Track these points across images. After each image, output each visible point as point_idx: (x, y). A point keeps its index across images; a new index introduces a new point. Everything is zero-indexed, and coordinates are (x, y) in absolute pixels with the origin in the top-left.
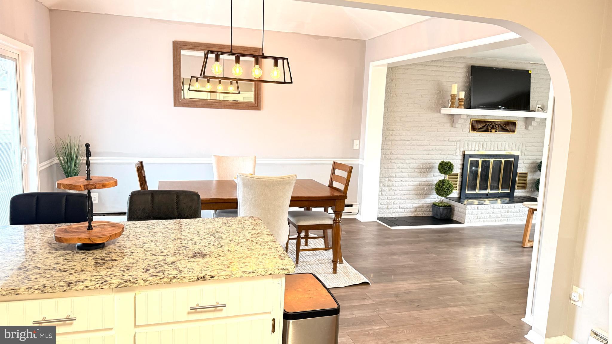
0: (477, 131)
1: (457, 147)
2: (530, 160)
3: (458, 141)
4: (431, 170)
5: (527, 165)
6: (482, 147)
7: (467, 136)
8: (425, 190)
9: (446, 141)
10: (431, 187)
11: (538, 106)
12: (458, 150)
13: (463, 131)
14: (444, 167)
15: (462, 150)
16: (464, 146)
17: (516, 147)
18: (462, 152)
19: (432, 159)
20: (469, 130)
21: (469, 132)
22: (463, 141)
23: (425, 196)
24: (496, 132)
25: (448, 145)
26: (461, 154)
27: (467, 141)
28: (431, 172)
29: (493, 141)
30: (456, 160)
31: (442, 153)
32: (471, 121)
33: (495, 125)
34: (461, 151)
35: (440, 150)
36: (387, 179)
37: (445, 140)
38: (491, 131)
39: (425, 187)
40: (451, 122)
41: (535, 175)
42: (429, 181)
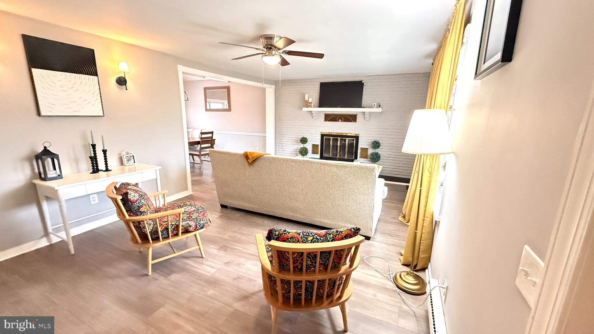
0: (329, 121)
3: (317, 126)
5: (368, 143)
7: (323, 124)
11: (374, 104)
13: (320, 121)
16: (321, 129)
21: (324, 121)
25: (312, 128)
29: (340, 127)
30: (317, 137)
32: (324, 115)
33: (341, 117)
34: (319, 132)
35: (307, 131)
36: (281, 145)
37: (310, 125)
40: (310, 116)
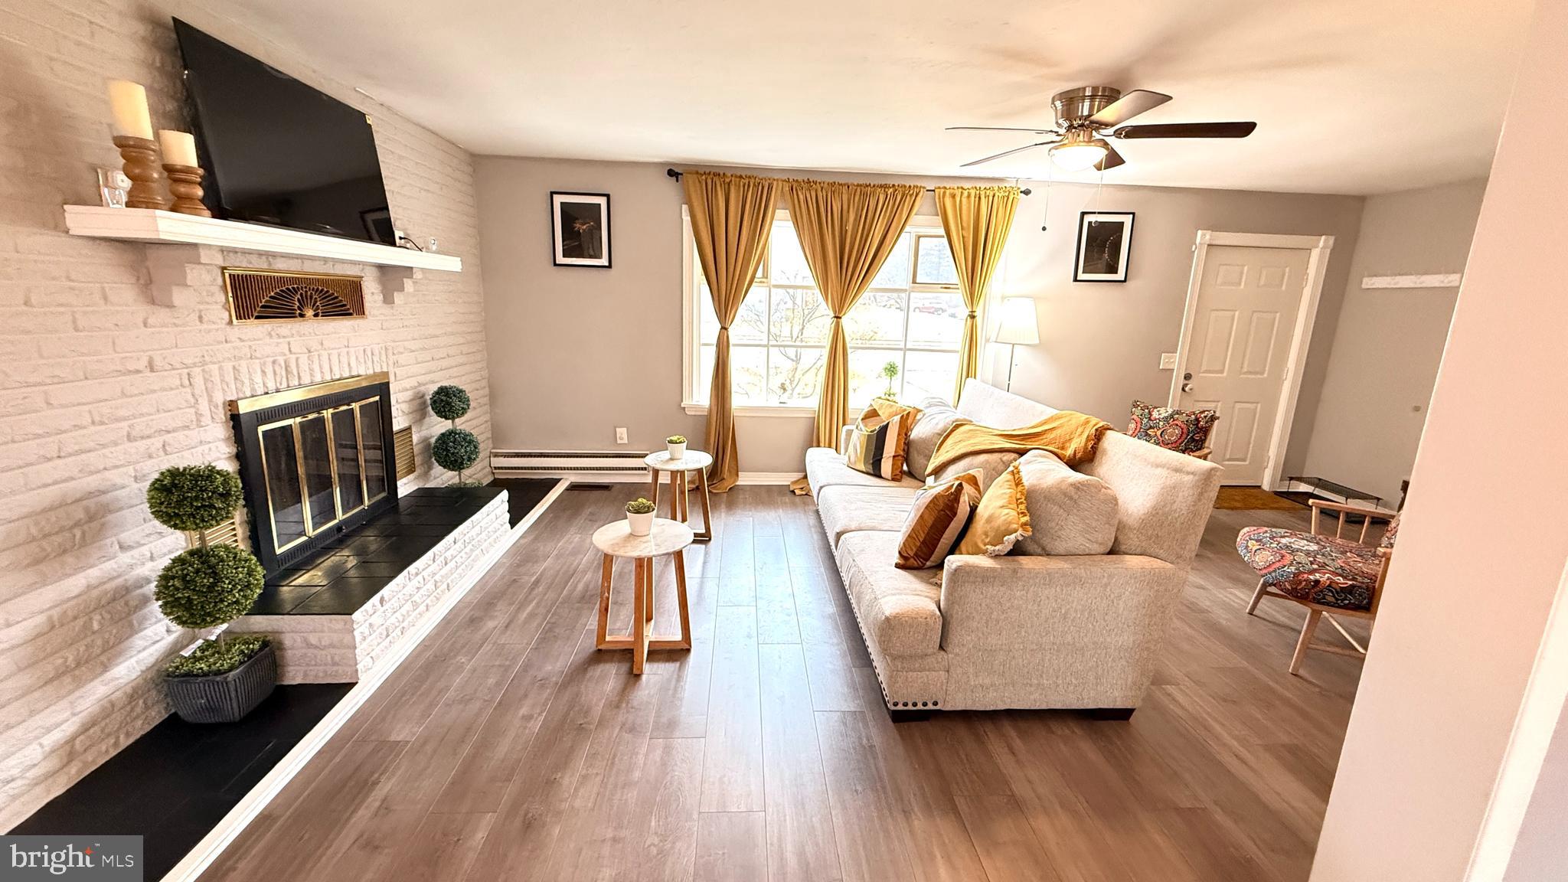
0: (257, 318)
1: (197, 392)
2: (407, 390)
3: (195, 365)
4: (95, 525)
5: (407, 406)
6: (284, 373)
7: (226, 341)
8: (94, 633)
9: (138, 372)
10: (127, 604)
11: (397, 233)
12: (204, 406)
13: (205, 318)
14: (196, 498)
15: (220, 398)
16: (222, 381)
17: (375, 360)
18: (224, 408)
19: (92, 473)
20: (227, 313)
21: (231, 322)
22: (214, 363)
23: (103, 658)
24: (316, 315)
25: (154, 391)
26: (221, 415)
27: (230, 359)
28: (101, 532)
29: (316, 350)
30: (207, 447)
31: (134, 433)
32: (227, 275)
33: (309, 293)
34: (216, 407)
35: (118, 420)
37: (131, 367)
38: (302, 316)
39: (91, 619)
40: (138, 279)
41: (423, 428)
42: (104, 583)
